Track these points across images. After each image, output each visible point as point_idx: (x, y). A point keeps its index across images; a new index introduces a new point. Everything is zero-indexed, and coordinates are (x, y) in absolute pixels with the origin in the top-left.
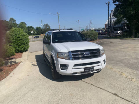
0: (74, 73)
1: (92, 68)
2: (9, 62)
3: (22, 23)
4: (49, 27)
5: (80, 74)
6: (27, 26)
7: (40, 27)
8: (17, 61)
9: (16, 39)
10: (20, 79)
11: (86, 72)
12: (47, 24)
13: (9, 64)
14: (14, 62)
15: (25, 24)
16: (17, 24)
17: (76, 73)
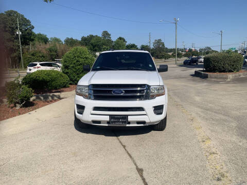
0: (94, 122)
1: (126, 117)
2: (50, 95)
3: (120, 38)
4: (163, 45)
5: (107, 125)
6: (127, 44)
7: (147, 46)
8: (61, 96)
9: (74, 64)
10: (39, 120)
11: (113, 122)
12: (160, 40)
13: (50, 98)
14: (57, 97)
15: (124, 41)
16: (112, 42)
17: (99, 122)
